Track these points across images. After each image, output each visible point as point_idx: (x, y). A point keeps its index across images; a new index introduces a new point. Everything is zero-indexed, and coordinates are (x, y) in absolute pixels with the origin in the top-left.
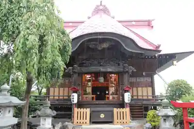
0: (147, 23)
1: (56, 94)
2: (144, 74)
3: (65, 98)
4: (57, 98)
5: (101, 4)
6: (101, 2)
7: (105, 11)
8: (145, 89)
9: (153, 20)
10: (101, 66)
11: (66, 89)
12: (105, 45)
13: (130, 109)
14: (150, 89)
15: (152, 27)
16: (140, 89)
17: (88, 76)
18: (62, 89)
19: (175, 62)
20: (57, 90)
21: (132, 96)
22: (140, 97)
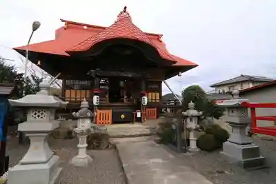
0: (157, 37)
1: (73, 96)
5: (125, 11)
6: (126, 8)
9: (162, 36)
11: (84, 92)
14: (158, 94)
16: (150, 94)
18: (78, 92)
20: (73, 92)
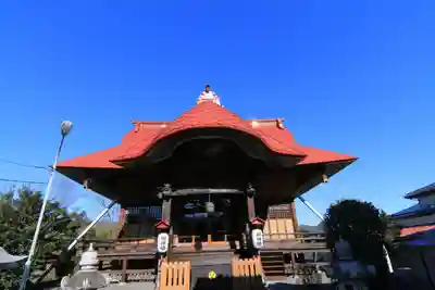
8: (281, 222)
13: (262, 259)
14: (290, 221)
19: (325, 177)
22: (274, 237)
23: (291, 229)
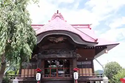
0: (87, 26)
1: (26, 74)
2: (86, 59)
3: (32, 76)
4: (27, 76)
5: (58, 13)
6: (58, 11)
7: (61, 17)
8: (87, 69)
9: (91, 25)
10: (57, 54)
11: (33, 70)
12: (60, 39)
14: (91, 69)
15: (91, 29)
16: (84, 69)
17: (48, 61)
18: (30, 70)
19: (106, 51)
20: (26, 70)
21: (79, 75)
22: (84, 75)
23: (91, 72)
